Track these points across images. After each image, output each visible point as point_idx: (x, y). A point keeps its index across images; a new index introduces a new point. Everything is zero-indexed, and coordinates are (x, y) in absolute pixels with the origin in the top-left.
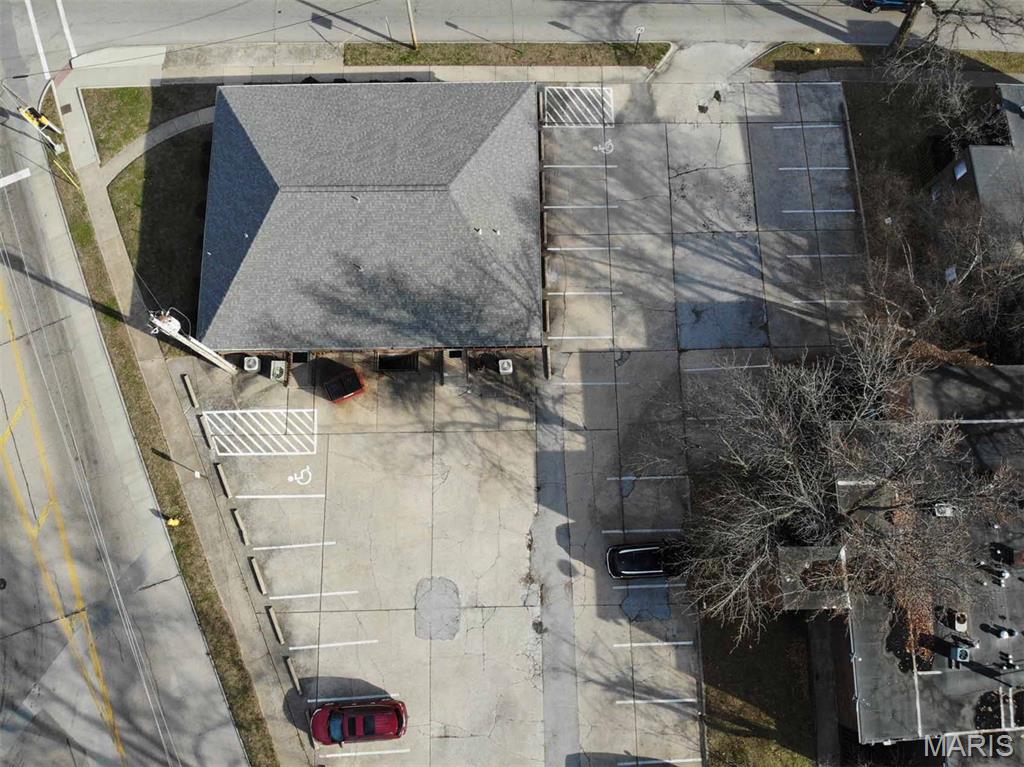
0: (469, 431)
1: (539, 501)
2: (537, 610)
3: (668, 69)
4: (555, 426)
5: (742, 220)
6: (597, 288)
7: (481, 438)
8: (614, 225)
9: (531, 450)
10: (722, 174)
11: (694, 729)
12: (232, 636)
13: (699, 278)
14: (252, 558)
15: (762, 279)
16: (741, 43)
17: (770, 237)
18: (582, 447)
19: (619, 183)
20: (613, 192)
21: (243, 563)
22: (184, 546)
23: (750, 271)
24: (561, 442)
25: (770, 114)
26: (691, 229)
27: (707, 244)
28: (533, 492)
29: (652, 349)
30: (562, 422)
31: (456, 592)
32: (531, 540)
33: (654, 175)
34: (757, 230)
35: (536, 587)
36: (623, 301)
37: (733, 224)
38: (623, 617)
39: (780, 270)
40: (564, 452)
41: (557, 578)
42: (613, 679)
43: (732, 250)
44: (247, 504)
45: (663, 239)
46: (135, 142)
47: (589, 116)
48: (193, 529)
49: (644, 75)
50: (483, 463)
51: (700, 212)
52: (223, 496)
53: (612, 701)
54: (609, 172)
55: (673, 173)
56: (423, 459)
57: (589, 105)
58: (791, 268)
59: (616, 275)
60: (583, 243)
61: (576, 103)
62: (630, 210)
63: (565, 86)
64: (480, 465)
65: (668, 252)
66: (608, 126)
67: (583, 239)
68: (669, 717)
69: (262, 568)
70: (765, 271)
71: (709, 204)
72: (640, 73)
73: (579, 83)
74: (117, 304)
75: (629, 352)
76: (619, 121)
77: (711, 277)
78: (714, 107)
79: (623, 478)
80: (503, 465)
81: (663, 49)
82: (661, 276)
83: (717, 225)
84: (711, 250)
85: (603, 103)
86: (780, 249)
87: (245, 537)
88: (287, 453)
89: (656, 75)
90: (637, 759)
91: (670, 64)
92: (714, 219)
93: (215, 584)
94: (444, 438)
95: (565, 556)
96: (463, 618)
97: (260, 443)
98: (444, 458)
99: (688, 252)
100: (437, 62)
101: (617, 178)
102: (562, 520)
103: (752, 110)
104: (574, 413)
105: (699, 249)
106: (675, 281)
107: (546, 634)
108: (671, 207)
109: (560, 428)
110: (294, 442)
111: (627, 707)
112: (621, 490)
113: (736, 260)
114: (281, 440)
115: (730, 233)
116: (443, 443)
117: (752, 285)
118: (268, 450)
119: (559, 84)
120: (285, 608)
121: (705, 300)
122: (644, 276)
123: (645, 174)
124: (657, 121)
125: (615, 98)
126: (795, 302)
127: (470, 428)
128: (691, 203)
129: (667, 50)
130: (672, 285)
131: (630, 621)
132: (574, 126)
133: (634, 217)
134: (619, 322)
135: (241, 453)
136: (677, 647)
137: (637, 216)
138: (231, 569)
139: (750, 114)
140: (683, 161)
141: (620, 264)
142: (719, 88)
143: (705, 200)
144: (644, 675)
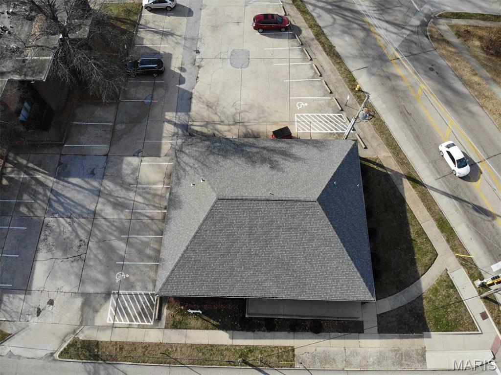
0: (222, 122)
1: (191, 94)
2: (197, 57)
3: (66, 336)
4: (179, 123)
5: (51, 224)
6: (144, 188)
7: (216, 119)
8: (127, 224)
9: (192, 113)
10: (53, 254)
11: (142, 22)
12: (326, 52)
13: (86, 192)
14: (320, 76)
15: (52, 189)
16: (11, 355)
17: (40, 213)
18: (167, 113)
19: (118, 251)
20: (123, 245)
21: (324, 75)
22: (351, 81)
23: (56, 194)
24: (177, 116)
25: (11, 295)
26: (82, 220)
27: (76, 211)
28: (194, 96)
29: (121, 157)
30: (175, 125)
31: (231, 63)
32: (197, 79)
33: (95, 256)
34: (45, 218)
35: (197, 64)
36: (131, 181)
37: (58, 222)
38: (162, 54)
39: (41, 193)
40: (177, 112)
41: (188, 67)
42: (170, 36)
43: (63, 206)
44: (325, 95)
45: (100, 216)
46: (429, 287)
47: (127, 300)
48: (349, 87)
49: (83, 332)
50: (216, 109)
51: (74, 230)
52: (337, 98)
53: (171, 30)
54: (123, 259)
55: (83, 256)
56: (245, 111)
57: (125, 308)
58: (34, 195)
59: (132, 195)
60: (147, 214)
61: (133, 311)
62: (115, 233)
63: (139, 325)
64: (217, 108)
65: (100, 206)
66: (116, 292)
67: (147, 216)
68: (151, 25)
69: (316, 73)
70: (49, 194)
71: (68, 235)
72: (86, 334)
73: (129, 327)
74: (411, 185)
75: (134, 156)
76: (108, 295)
77: (79, 192)
78: (43, 304)
79: (150, 101)
80: (207, 107)
81: (65, 354)
82: (107, 194)
83: (66, 222)
84: (74, 206)
85: (116, 311)
86: (36, 205)
87: (324, 83)
88: (309, 114)
89: (74, 332)
90: (166, 15)
91: (64, 341)
92: (67, 225)
93: (336, 68)
94: (234, 119)
95: (183, 74)
96: (229, 55)
97: (322, 119)
98: (235, 111)
99: (88, 207)
100: (228, 348)
101: (118, 254)
102: (182, 86)
103: (20, 299)
104: (168, 128)
105: (82, 209)
106: (100, 191)
107: (195, 49)
108: (90, 234)
109: (177, 122)
110: (306, 119)
111: (166, 28)
112: (152, 97)
113: (62, 200)
114: (313, 120)
115: (61, 217)
116: (235, 117)
117: (59, 187)
118: (318, 116)
119: (143, 327)
120: (304, 60)
121: (86, 179)
122: (116, 195)
123: (100, 257)
124: (83, 294)
125: (107, 314)
126: (39, 176)
127: (222, 123)
128: (77, 236)
129: (62, 352)
130: (102, 189)
131: (159, 53)
132: (138, 292)
133: (114, 228)
134: (136, 170)
135: (331, 115)
136: (142, 44)
137: (112, 229)
138: (329, 73)
139: (22, 296)
140: (75, 264)
141: (128, 202)
142: (36, 318)
143: (68, 238)
144: (157, 37)
